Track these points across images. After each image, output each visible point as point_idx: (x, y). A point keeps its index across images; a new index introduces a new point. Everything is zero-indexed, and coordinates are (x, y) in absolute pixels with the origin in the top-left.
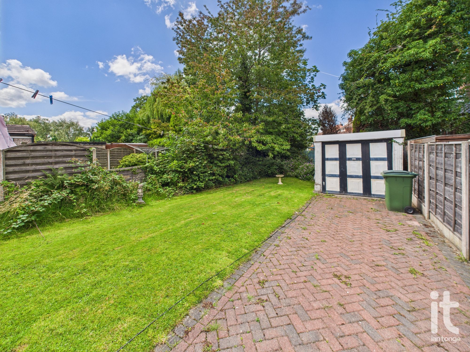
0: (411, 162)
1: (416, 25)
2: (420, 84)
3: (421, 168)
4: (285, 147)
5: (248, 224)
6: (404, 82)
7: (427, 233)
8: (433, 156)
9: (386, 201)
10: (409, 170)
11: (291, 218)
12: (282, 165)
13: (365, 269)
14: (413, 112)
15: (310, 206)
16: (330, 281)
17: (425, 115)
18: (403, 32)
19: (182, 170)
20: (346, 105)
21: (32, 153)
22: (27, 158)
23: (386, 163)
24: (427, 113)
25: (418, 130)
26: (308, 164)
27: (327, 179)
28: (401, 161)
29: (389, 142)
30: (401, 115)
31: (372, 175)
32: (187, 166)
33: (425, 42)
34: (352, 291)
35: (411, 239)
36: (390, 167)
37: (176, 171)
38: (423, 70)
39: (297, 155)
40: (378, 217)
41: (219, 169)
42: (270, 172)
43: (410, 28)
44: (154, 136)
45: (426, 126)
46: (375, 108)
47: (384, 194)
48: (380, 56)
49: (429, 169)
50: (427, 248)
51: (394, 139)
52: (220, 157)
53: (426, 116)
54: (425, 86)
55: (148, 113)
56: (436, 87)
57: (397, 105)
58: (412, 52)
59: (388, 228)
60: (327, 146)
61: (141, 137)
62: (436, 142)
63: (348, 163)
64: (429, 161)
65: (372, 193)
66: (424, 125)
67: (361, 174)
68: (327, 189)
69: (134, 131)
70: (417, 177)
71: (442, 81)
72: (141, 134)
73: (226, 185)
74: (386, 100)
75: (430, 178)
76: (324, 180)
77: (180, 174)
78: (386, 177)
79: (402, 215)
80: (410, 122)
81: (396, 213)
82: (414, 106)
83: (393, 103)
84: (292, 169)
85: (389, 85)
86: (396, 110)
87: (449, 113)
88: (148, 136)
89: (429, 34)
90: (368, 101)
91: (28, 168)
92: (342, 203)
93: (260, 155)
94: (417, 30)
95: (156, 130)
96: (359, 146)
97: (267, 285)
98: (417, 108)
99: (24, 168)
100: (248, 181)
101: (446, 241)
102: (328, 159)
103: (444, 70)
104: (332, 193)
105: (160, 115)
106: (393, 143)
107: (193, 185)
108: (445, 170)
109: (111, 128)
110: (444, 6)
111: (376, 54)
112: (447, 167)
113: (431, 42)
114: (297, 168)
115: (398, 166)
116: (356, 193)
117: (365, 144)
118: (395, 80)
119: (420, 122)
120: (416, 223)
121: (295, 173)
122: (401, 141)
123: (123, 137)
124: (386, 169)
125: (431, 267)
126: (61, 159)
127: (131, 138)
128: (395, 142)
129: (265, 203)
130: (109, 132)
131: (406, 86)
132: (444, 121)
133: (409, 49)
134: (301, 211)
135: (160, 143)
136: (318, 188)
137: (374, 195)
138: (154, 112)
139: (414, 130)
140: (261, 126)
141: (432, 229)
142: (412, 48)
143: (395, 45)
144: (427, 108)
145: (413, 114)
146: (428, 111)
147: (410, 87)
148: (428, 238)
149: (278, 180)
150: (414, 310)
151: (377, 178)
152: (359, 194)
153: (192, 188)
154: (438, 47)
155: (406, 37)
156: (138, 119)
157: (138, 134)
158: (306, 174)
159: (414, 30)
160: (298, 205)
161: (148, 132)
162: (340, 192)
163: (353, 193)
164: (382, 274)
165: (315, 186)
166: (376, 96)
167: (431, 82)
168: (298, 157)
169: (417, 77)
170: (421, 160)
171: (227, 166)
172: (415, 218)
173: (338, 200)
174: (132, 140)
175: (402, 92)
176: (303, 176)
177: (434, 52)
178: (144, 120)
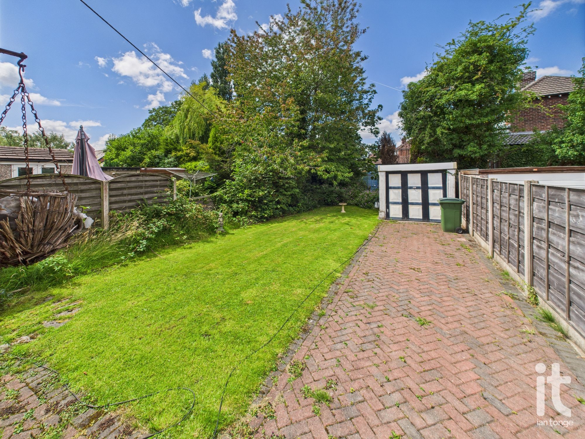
0: (461, 190)
1: (466, 69)
2: (470, 120)
3: (468, 196)
4: (347, 175)
5: (336, 243)
6: (457, 117)
7: (470, 245)
8: (475, 186)
9: (442, 224)
10: (460, 198)
11: (368, 240)
12: (342, 193)
13: (429, 265)
14: (464, 144)
15: (380, 230)
16: (408, 271)
17: (474, 147)
18: (455, 74)
19: (253, 199)
20: (405, 133)
21: (129, 184)
22: (124, 188)
23: (441, 191)
24: (476, 145)
25: (469, 160)
26: (368, 192)
27: (391, 206)
28: (454, 190)
29: (444, 173)
30: (455, 146)
31: (430, 202)
32: (257, 194)
33: (473, 85)
34: (422, 274)
35: (459, 249)
36: (445, 195)
37: (246, 200)
38: (472, 108)
39: (355, 182)
40: (436, 236)
41: (285, 198)
42: (329, 200)
43: (461, 71)
44: (186, 158)
45: (475, 157)
46: (432, 139)
47: (440, 219)
48: (436, 92)
49: (473, 197)
50: (469, 253)
51: (448, 171)
52: (287, 185)
53: (475, 149)
54: (474, 122)
55: (177, 131)
56: (482, 124)
57: (451, 137)
58: (463, 93)
59: (444, 243)
60: (390, 176)
61: (170, 160)
62: (479, 175)
63: (409, 191)
64: (473, 190)
65: (430, 218)
66: (473, 156)
67: (420, 201)
68: (391, 215)
69: (160, 152)
70: (465, 203)
71: (486, 119)
72: (169, 156)
73: (292, 214)
74: (442, 133)
75: (474, 204)
76: (388, 207)
77: (249, 203)
78: (442, 204)
79: (454, 235)
80: (462, 153)
81: (450, 233)
82: (466, 138)
83: (448, 135)
84: (351, 197)
85: (444, 118)
86: (450, 141)
87: (494, 146)
88: (178, 158)
89: (476, 79)
90: (426, 132)
91: (125, 198)
92: (406, 227)
93: (316, 182)
94: (467, 74)
95: (188, 151)
96: (419, 175)
97: (369, 274)
98: (468, 140)
99: (122, 198)
100: (309, 210)
101: (482, 249)
102: (391, 188)
103: (489, 109)
104: (395, 219)
105: (192, 134)
106: (447, 174)
107: (263, 214)
108: (482, 197)
109: (131, 148)
110: (487, 57)
111: (433, 90)
112: (482, 196)
113: (478, 87)
114: (356, 197)
115: (451, 194)
116: (416, 219)
117: (424, 174)
118: (449, 115)
119: (470, 153)
120: (463, 240)
121: (355, 201)
122: (454, 172)
123: (147, 160)
124: (441, 197)
125: (470, 262)
126: (149, 189)
127: (157, 160)
128: (449, 173)
129: (340, 229)
130: (128, 153)
131: (459, 121)
132: (489, 152)
133: (460, 90)
134: (374, 234)
135: (195, 167)
136: (382, 215)
137: (432, 220)
138: (185, 130)
139: (465, 159)
140: (325, 155)
141: (474, 243)
142: (463, 89)
143: (448, 85)
144: (476, 141)
145: (464, 146)
146: (477, 143)
147: (461, 122)
148: (470, 248)
149: (341, 208)
150: (457, 279)
151: (434, 204)
152: (419, 219)
153: (263, 217)
154: (483, 91)
155: (458, 79)
156: (164, 138)
157: (166, 156)
158: (367, 202)
159: (464, 73)
160: (370, 229)
161: (179, 154)
162: (402, 218)
163: (413, 219)
164: (439, 267)
165: (380, 213)
166: (434, 127)
167: (478, 119)
168: (356, 184)
169: (467, 114)
170: (468, 189)
171: (291, 195)
172: (463, 236)
173: (402, 226)
174: (158, 163)
175: (455, 126)
176: (364, 204)
177: (480, 95)
178: (172, 139)
